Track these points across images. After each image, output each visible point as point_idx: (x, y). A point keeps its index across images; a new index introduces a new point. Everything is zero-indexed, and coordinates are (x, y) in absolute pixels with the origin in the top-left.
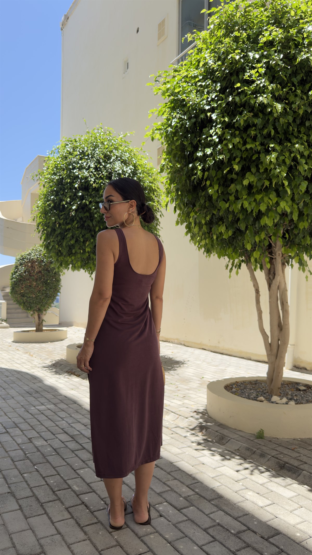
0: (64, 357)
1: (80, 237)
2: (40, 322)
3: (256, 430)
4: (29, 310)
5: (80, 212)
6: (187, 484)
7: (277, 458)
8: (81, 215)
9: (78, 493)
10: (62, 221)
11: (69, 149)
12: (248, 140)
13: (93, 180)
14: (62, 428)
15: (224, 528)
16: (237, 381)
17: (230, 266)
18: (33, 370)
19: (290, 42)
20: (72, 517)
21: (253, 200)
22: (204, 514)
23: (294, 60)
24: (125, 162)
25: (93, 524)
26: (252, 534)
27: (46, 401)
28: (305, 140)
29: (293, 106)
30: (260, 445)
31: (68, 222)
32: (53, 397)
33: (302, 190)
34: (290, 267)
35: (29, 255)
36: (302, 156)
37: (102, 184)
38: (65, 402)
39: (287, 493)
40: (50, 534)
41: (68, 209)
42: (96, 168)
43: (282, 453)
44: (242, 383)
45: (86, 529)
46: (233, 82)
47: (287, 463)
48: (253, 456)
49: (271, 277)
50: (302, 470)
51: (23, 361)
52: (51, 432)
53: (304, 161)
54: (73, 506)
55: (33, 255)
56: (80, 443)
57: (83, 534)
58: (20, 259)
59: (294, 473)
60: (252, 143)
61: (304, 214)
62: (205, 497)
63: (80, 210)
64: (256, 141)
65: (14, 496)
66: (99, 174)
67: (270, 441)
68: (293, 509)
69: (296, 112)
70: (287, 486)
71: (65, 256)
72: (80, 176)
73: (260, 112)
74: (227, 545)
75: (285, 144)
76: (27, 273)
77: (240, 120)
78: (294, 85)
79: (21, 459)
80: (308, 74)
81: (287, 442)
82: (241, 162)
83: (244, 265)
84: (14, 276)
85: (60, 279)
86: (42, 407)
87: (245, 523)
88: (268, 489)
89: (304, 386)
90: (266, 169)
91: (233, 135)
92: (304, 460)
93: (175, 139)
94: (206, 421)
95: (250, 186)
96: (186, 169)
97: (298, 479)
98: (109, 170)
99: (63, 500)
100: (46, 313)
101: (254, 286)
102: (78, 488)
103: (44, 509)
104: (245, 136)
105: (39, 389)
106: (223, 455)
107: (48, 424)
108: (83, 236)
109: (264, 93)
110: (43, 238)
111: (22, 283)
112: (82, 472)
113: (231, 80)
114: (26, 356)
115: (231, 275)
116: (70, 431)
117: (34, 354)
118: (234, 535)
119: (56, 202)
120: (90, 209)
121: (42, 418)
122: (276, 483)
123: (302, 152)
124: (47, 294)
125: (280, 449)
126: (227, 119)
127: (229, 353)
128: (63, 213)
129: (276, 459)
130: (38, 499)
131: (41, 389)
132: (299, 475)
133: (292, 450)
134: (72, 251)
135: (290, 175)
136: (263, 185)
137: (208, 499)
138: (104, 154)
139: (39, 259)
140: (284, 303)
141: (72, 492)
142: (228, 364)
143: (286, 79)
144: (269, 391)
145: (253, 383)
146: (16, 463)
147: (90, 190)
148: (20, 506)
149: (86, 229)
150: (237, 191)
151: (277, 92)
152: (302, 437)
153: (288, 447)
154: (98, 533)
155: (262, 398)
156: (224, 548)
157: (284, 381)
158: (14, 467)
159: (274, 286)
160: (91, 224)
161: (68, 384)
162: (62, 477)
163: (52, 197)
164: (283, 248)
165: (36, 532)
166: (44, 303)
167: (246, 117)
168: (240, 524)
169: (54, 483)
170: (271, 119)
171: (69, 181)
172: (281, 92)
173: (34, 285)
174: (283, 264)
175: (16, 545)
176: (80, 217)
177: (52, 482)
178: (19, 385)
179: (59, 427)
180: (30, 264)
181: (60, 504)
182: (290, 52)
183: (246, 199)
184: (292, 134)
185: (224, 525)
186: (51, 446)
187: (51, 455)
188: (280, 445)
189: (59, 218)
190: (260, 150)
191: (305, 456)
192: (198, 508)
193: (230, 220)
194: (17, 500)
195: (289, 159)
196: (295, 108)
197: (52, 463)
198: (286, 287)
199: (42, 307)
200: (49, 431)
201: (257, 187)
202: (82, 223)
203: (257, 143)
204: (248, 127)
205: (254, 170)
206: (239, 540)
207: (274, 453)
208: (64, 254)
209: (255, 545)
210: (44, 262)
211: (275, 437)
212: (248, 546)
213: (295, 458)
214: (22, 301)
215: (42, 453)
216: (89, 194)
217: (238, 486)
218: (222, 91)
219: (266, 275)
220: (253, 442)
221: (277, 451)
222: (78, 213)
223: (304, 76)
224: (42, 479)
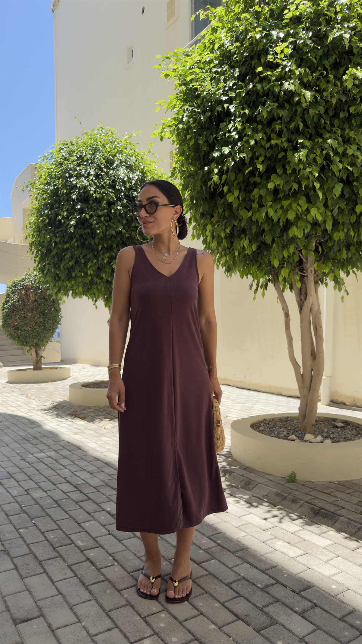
0: (66, 399)
1: (81, 258)
2: (38, 359)
3: (286, 473)
4: (25, 346)
5: (80, 229)
6: (208, 535)
7: (311, 504)
8: (81, 232)
9: (82, 549)
10: (59, 239)
11: (64, 154)
12: (273, 136)
13: (94, 190)
14: (64, 477)
15: (249, 582)
16: (265, 418)
17: (254, 287)
18: (30, 414)
19: (321, 18)
20: (76, 576)
21: (279, 207)
22: (227, 567)
23: (325, 39)
24: (130, 168)
25: (99, 582)
26: (282, 588)
27: (46, 447)
28: (340, 135)
29: (325, 94)
30: (292, 489)
31: (66, 240)
32: (53, 443)
33: (336, 194)
34: (324, 285)
35: (23, 281)
36: (336, 153)
37: (104, 195)
38: (68, 448)
39: (322, 542)
40: (50, 595)
41: (65, 225)
42: (97, 176)
43: (317, 498)
44: (270, 421)
45: (92, 588)
46: (254, 66)
47: (323, 509)
48: (284, 502)
49: (303, 298)
50: (339, 516)
51: (19, 403)
52: (51, 482)
53: (337, 159)
54: (76, 564)
55: (27, 280)
56: (85, 493)
57: (88, 594)
58: (12, 286)
59: (331, 519)
60: (277, 139)
61: (339, 223)
62: (229, 549)
63: (80, 226)
64: (281, 137)
65: (8, 554)
66: (100, 183)
67: (303, 485)
68: (329, 558)
69: (328, 101)
70: (322, 534)
71: (63, 281)
72: (78, 185)
73: (286, 102)
74: (252, 601)
75: (316, 140)
76: (20, 303)
77: (263, 111)
78: (325, 69)
79: (17, 513)
80: (343, 56)
81: (323, 485)
82: (265, 162)
83: (271, 285)
84: (6, 306)
85: (60, 309)
86: (41, 455)
87: (273, 575)
88: (300, 537)
89: (342, 423)
90: (294, 170)
91: (255, 131)
92: (342, 505)
93: (188, 137)
94: (229, 464)
95: (276, 191)
96: (201, 173)
97: (334, 526)
98: (113, 178)
99: (65, 557)
100: (45, 348)
101: (283, 309)
102: (82, 543)
103: (43, 567)
104: (268, 131)
105: (37, 435)
106: (250, 502)
107: (48, 473)
108: (84, 257)
109: (291, 79)
110: (37, 259)
111: (16, 314)
112: (87, 525)
113: (251, 65)
114: (22, 398)
115: (256, 297)
116: (74, 480)
117: (32, 395)
118: (261, 589)
119: (51, 217)
120: (91, 224)
121: (41, 466)
122: (310, 531)
123: (336, 148)
124: (45, 326)
125: (314, 493)
126: (247, 111)
127: (257, 389)
128: (60, 230)
129: (309, 505)
130: (36, 557)
131: (40, 435)
132: (335, 522)
133: (328, 494)
134: (71, 274)
135: (323, 175)
136: (291, 189)
137: (231, 550)
138: (106, 159)
139: (34, 285)
140: (318, 328)
141: (76, 548)
142: (256, 401)
143: (316, 62)
144: (302, 429)
145: (283, 420)
146: (10, 517)
147: (91, 202)
148: (15, 565)
149: (87, 248)
150: (261, 196)
151: (305, 77)
152: (339, 480)
153: (324, 491)
154: (105, 592)
155: (293, 437)
156: (250, 604)
157: (319, 417)
158: (8, 522)
159: (306, 309)
160: (93, 243)
161: (72, 428)
162: (64, 532)
163: (46, 211)
164: (316, 263)
165: (34, 594)
166: (42, 337)
167: (270, 108)
168: (268, 577)
169: (54, 538)
170: (299, 110)
171: (65, 191)
172: (310, 78)
173: (29, 317)
174: (316, 283)
175: (11, 608)
176: (80, 234)
177: (52, 537)
178: (15, 430)
179: (61, 477)
180: (23, 292)
181: (62, 561)
182: (320, 29)
183: (271, 206)
184: (324, 128)
185: (249, 579)
186: (52, 498)
187: (51, 508)
188: (314, 489)
189: (56, 236)
190: (287, 148)
191: (343, 500)
192: (220, 561)
193: (254, 232)
194: (12, 559)
195: (320, 157)
196: (327, 96)
197: (52, 516)
198: (320, 309)
199: (39, 342)
200: (49, 480)
201: (284, 191)
202: (82, 241)
203: (284, 139)
204: (272, 120)
205: (280, 171)
206: (267, 595)
207: (307, 498)
208: (63, 278)
209: (284, 600)
210: (41, 289)
211: (308, 480)
212: (277, 601)
213: (331, 503)
214: (16, 335)
215: (40, 506)
216: (90, 207)
217: (266, 536)
218: (242, 78)
219: (296, 296)
220: (283, 487)
221: (310, 495)
222: (77, 230)
223: (337, 57)
224: (41, 535)
